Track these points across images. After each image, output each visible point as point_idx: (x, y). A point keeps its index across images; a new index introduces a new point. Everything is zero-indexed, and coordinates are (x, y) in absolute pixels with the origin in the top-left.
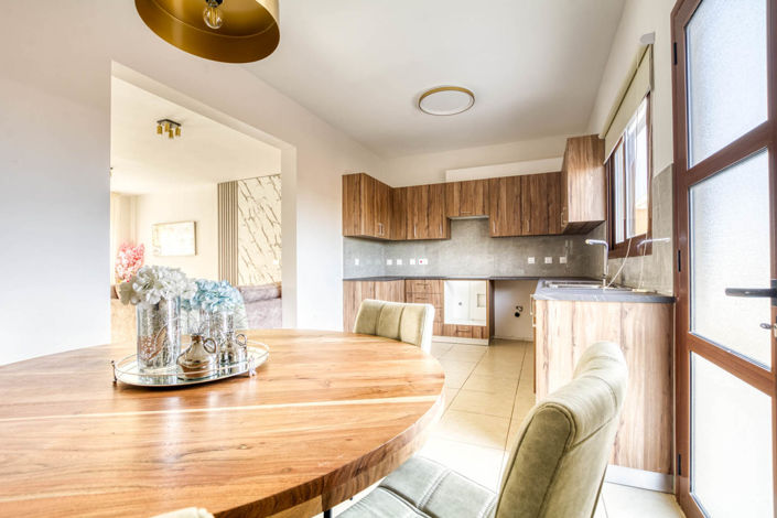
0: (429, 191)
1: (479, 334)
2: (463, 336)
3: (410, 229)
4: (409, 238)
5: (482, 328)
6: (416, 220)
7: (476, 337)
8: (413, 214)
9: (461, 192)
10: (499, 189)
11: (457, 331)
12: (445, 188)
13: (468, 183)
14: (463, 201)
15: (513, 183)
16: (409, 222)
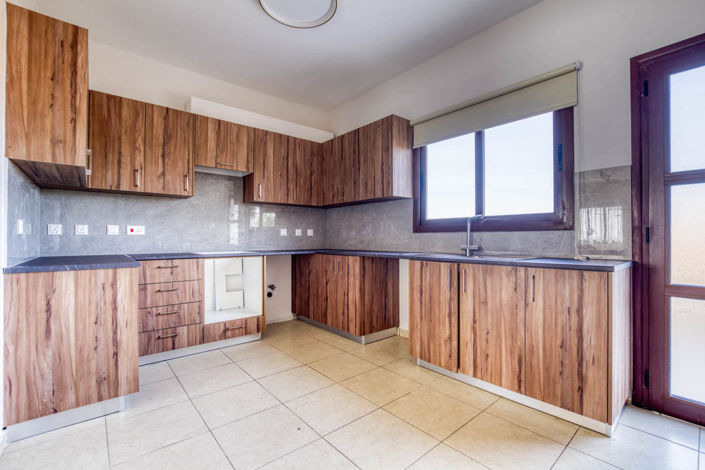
0: (166, 118)
1: (253, 327)
2: (234, 336)
3: (126, 172)
4: (124, 187)
5: (258, 318)
6: (139, 159)
7: (250, 333)
8: (134, 148)
9: (218, 133)
10: (265, 144)
11: (226, 330)
12: (195, 121)
13: (227, 124)
14: (221, 146)
15: (281, 143)
16: (126, 159)
